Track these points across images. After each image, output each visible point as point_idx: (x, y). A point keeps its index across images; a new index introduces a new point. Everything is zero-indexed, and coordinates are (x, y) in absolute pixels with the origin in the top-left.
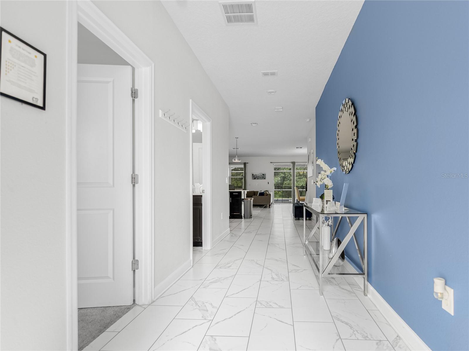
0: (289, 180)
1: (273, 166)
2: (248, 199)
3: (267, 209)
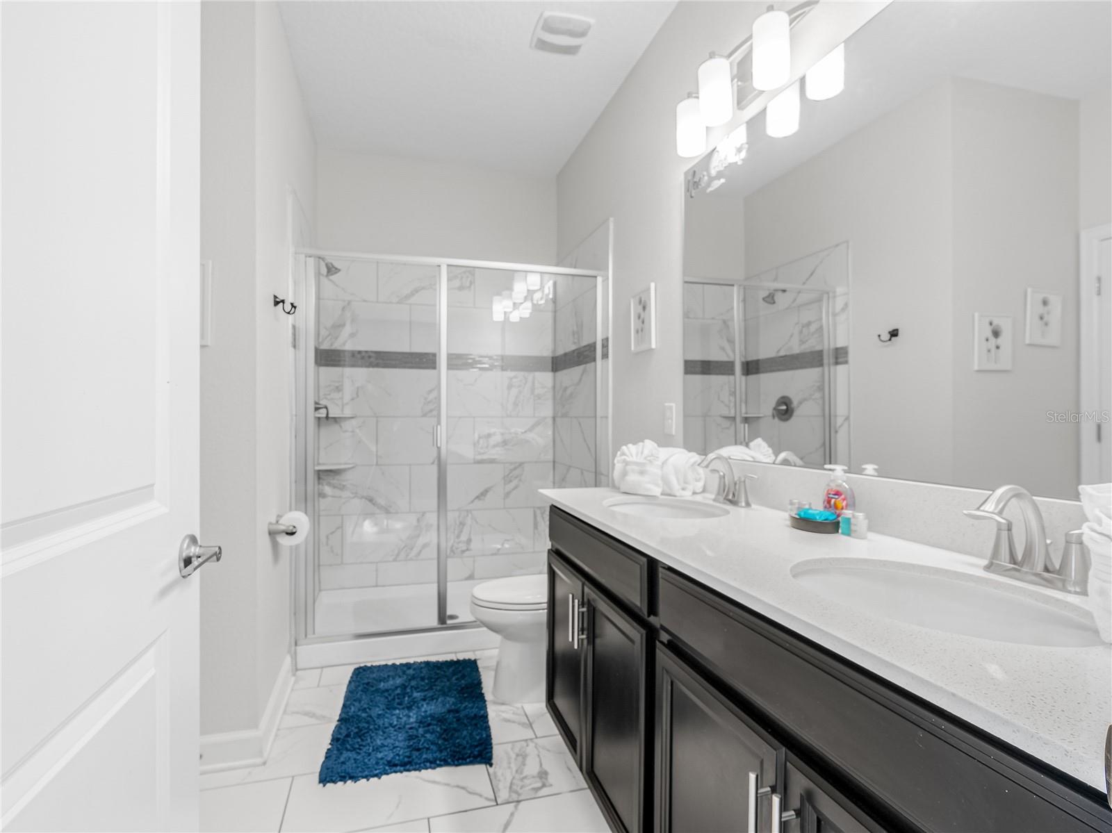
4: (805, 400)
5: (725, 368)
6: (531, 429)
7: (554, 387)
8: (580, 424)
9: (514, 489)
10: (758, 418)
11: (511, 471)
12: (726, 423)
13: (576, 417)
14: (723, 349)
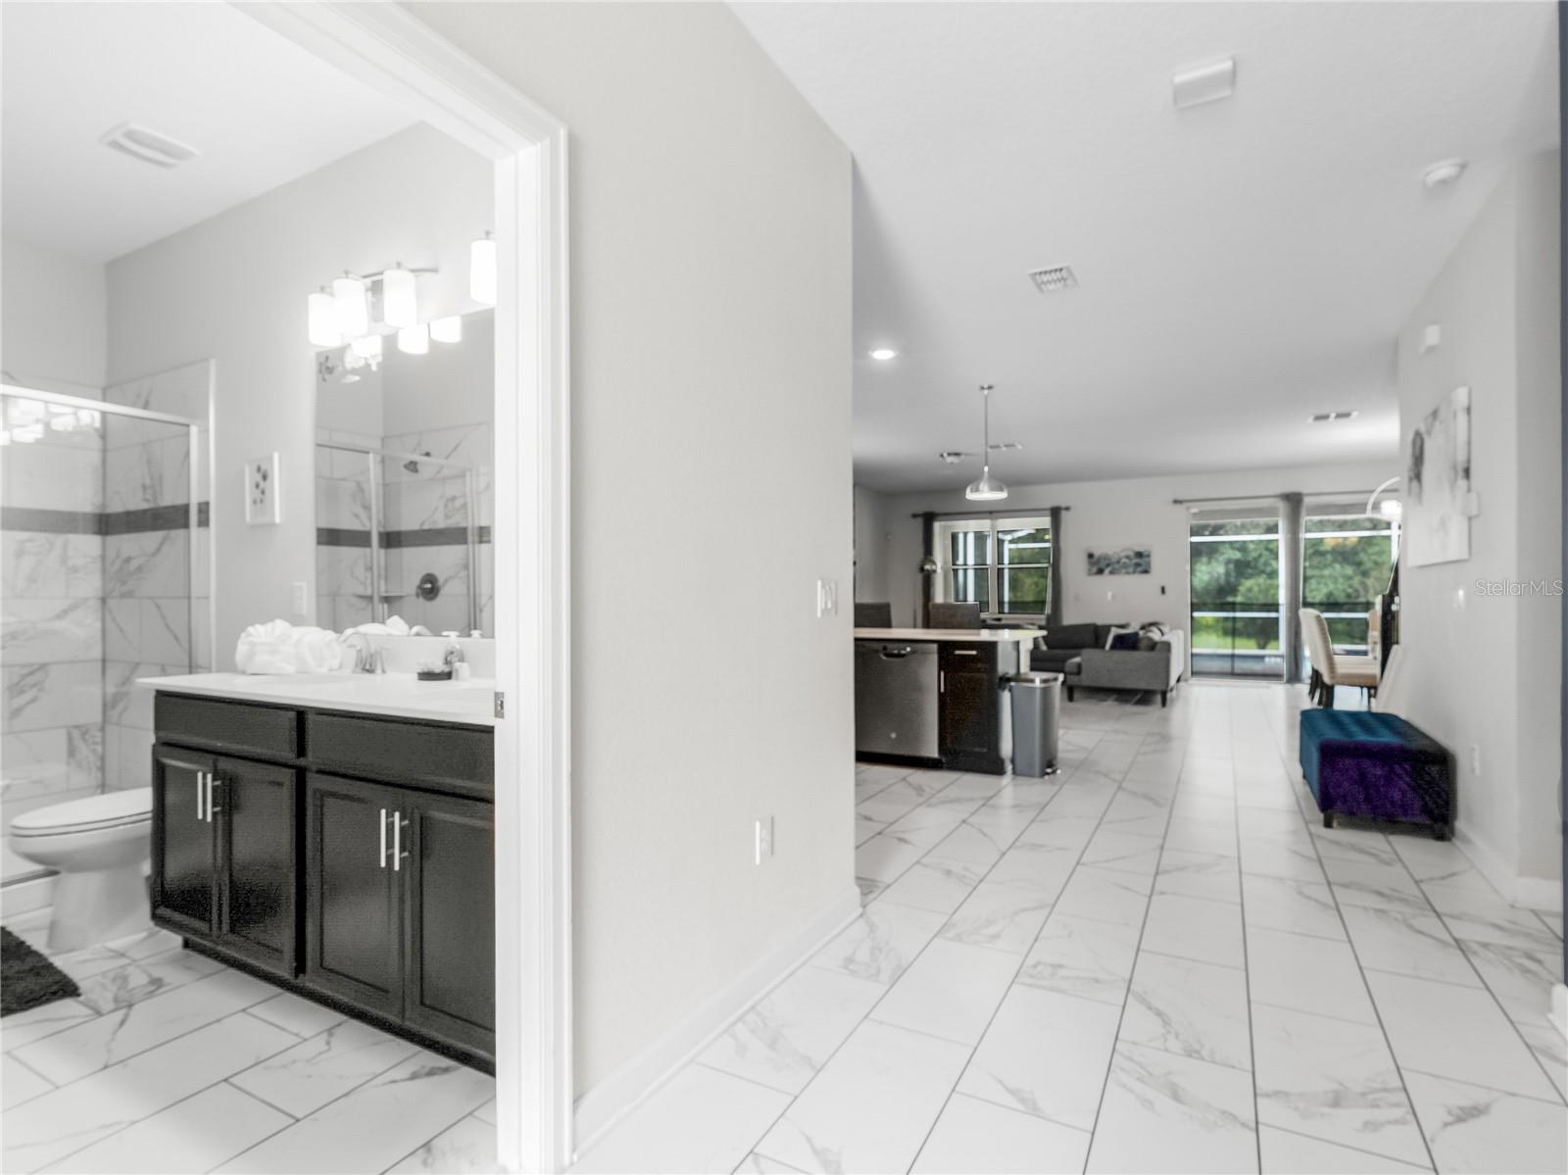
0: (1263, 572)
1: (1183, 518)
2: (1032, 681)
3: (1153, 711)
4: (451, 578)
5: (359, 539)
6: (63, 614)
7: (103, 557)
8: (158, 607)
9: (28, 704)
10: (401, 597)
11: (24, 677)
12: (362, 603)
13: (151, 598)
14: (356, 516)
